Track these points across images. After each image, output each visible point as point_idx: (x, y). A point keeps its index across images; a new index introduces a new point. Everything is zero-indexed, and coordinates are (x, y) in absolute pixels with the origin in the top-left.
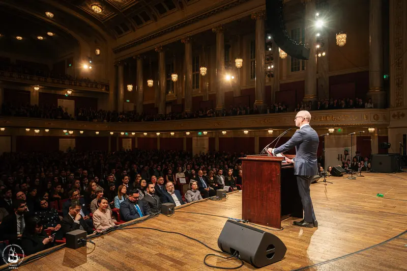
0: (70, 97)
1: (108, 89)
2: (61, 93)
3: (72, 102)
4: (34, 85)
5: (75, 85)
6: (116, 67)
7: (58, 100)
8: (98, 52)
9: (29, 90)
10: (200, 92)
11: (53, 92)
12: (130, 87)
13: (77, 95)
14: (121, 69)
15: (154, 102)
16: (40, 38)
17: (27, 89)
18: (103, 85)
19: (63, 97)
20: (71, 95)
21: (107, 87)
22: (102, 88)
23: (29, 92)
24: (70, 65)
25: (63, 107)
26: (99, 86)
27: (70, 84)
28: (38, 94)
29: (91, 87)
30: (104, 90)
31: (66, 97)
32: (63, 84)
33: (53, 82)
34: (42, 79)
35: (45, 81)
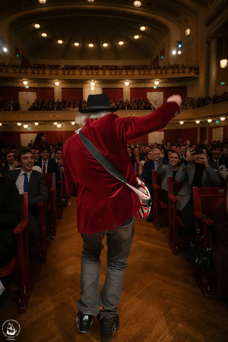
0: (159, 89)
1: (197, 73)
2: (149, 85)
3: (161, 94)
4: (124, 80)
5: (161, 73)
6: (209, 43)
7: (148, 93)
8: (188, 31)
9: (122, 87)
11: (142, 86)
12: (224, 63)
13: (165, 85)
14: (214, 44)
16: (136, 37)
17: (120, 86)
18: (191, 68)
19: (151, 90)
20: (159, 86)
21: (197, 70)
22: (190, 72)
23: (122, 89)
24: (162, 57)
25: (152, 100)
26: (187, 70)
27: (156, 74)
28: (129, 90)
29: (179, 72)
30: (192, 74)
31: (155, 89)
32: (150, 74)
33: (140, 74)
34: (130, 73)
35: (133, 74)
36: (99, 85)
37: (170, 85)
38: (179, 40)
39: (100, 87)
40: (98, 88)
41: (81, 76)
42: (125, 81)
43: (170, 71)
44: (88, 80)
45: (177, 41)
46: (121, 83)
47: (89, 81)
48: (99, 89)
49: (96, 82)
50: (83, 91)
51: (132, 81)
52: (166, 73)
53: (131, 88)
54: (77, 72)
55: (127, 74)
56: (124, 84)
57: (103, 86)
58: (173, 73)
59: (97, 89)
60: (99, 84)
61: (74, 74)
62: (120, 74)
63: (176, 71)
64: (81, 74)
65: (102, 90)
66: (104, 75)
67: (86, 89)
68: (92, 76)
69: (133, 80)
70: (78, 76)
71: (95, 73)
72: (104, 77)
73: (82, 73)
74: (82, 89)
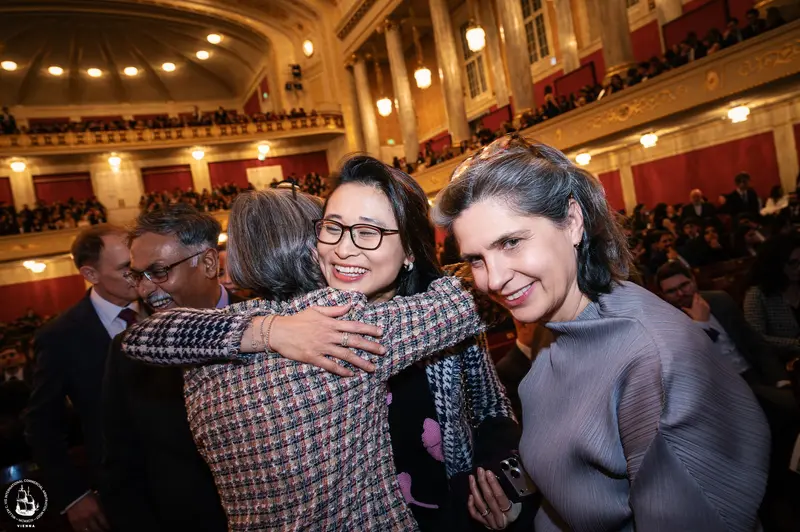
0: (270, 161)
1: (342, 126)
2: (247, 155)
3: (277, 169)
4: (189, 147)
5: (270, 130)
6: (350, 69)
7: (248, 170)
9: (187, 163)
10: (553, 62)
11: (233, 156)
12: (385, 106)
13: (283, 152)
14: (360, 70)
15: (444, 129)
17: (181, 161)
18: (326, 117)
19: (254, 163)
20: (270, 156)
21: (339, 119)
22: (327, 124)
23: (188, 166)
24: (265, 95)
25: (259, 184)
26: (320, 121)
27: (260, 131)
28: (206, 167)
29: (305, 126)
30: (332, 128)
31: (262, 161)
32: (245, 132)
33: (224, 134)
34: (202, 131)
35: (209, 135)
36: (131, 163)
37: (292, 151)
38: (294, 62)
39: (135, 166)
40: (129, 168)
41: (81, 146)
42: (191, 149)
43: (287, 124)
44: (101, 153)
45: (290, 65)
46: (184, 155)
47: (105, 156)
48: (133, 172)
49: (123, 155)
50: (92, 177)
51: (209, 149)
52: (280, 129)
53: (209, 164)
54: (70, 137)
55: (196, 136)
56: (190, 155)
57: (142, 164)
58: (294, 127)
59: (127, 172)
60: (130, 159)
61: (63, 143)
62: (180, 137)
63: (299, 124)
64: (81, 142)
65: (140, 173)
66: (141, 139)
67: (98, 174)
68: (112, 144)
69: (212, 146)
70: (73, 146)
71: (117, 136)
72: (142, 146)
73: (84, 139)
74: (87, 174)
